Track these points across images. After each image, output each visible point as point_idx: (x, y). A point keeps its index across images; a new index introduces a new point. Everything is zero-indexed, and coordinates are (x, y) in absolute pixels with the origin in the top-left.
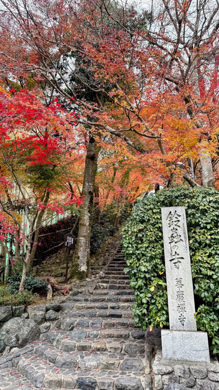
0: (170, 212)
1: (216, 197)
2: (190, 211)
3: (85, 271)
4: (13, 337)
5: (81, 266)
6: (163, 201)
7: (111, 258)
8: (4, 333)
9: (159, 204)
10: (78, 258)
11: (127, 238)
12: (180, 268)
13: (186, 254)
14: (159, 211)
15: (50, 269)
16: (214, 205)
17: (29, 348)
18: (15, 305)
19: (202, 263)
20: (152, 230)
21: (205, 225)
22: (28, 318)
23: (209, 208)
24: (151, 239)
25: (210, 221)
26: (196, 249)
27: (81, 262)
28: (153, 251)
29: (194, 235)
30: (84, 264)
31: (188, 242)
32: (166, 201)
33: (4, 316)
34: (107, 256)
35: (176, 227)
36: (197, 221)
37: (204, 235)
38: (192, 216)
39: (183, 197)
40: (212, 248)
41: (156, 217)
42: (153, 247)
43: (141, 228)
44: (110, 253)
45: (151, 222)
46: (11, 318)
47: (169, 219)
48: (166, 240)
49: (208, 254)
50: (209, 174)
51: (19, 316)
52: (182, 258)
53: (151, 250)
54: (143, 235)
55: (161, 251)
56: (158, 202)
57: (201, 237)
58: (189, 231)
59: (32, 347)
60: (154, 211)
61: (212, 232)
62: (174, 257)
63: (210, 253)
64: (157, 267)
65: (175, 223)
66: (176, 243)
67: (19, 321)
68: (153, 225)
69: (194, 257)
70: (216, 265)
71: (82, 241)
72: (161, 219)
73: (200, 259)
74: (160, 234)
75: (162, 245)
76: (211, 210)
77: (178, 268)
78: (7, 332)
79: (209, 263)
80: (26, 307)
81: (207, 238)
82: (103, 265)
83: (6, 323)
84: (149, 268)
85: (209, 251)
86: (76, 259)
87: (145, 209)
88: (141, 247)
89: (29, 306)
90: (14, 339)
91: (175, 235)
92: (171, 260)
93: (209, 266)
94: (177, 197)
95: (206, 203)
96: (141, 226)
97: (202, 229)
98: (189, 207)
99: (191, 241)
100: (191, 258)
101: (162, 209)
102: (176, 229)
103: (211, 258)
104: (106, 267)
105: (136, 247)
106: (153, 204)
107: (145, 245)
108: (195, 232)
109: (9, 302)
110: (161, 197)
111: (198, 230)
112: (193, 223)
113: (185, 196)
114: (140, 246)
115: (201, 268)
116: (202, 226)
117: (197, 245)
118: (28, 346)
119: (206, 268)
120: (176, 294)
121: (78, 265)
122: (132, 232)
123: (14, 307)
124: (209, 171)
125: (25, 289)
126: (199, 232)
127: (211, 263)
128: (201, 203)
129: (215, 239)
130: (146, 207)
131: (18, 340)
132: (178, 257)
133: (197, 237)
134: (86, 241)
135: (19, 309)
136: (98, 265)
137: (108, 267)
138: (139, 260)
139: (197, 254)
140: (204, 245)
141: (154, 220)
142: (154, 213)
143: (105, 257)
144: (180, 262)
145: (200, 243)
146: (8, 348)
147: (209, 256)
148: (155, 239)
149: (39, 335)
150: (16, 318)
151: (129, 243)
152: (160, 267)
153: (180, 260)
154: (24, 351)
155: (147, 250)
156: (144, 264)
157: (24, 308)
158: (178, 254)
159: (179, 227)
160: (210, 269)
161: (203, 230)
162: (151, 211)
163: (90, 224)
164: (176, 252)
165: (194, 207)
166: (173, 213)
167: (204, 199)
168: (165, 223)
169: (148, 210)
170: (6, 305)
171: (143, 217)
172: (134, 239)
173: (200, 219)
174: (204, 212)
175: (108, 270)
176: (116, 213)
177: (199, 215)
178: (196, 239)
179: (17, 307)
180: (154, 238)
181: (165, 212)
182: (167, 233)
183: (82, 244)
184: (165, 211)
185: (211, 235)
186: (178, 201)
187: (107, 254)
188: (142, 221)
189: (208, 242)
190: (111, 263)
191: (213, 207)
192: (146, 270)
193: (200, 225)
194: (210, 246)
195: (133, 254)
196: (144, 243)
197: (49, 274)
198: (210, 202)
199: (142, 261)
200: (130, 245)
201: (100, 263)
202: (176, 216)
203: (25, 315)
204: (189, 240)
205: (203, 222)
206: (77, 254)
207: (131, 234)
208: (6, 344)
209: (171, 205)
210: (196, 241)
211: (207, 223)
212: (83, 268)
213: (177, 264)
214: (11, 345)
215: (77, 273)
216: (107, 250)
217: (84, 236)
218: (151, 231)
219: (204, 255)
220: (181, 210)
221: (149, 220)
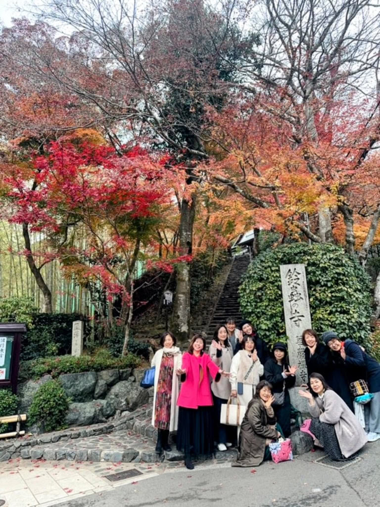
0: (290, 270)
1: (336, 254)
2: (310, 269)
3: (186, 331)
4: (123, 401)
5: (182, 326)
6: (282, 259)
7: (211, 317)
8: (113, 397)
9: (277, 261)
10: (178, 317)
11: (246, 297)
12: (301, 326)
13: (306, 312)
14: (277, 268)
15: (143, 330)
16: (334, 262)
17: (139, 411)
18: (122, 368)
19: (323, 320)
20: (271, 288)
21: (325, 282)
22: (135, 381)
23: (330, 266)
24: (271, 298)
25: (330, 279)
26: (317, 307)
27: (182, 322)
28: (273, 309)
29: (314, 293)
30: (184, 324)
31: (308, 300)
32: (285, 259)
33: (112, 379)
34: (205, 315)
35: (295, 285)
36: (318, 279)
37: (325, 293)
38: (312, 274)
39: (303, 254)
40: (333, 306)
41: (275, 275)
42: (273, 306)
43: (260, 286)
44: (208, 311)
45: (270, 280)
46: (118, 382)
47: (288, 277)
48: (286, 298)
49: (328, 312)
50: (327, 224)
51: (126, 379)
52: (303, 316)
53: (271, 309)
54: (262, 294)
55: (281, 309)
56: (276, 259)
57: (321, 294)
58: (309, 288)
59: (143, 410)
60: (273, 269)
61: (333, 289)
62: (294, 315)
63: (330, 311)
64: (278, 325)
65: (295, 281)
66: (296, 301)
67: (127, 384)
68: (272, 283)
69: (314, 315)
70: (337, 322)
71: (182, 299)
72: (280, 277)
73: (321, 316)
74: (280, 293)
75: (282, 303)
76: (332, 268)
77: (298, 326)
78: (116, 396)
79: (329, 321)
80: (132, 370)
81: (327, 296)
82: (202, 325)
83: (114, 387)
84: (270, 326)
85: (329, 309)
86: (176, 319)
87: (263, 266)
88: (260, 306)
89: (135, 369)
90: (124, 403)
91: (295, 293)
92: (291, 319)
93: (330, 323)
94: (296, 254)
95: (325, 260)
96: (260, 285)
97: (322, 286)
98: (309, 265)
99: (311, 300)
100: (311, 315)
101: (281, 267)
102: (296, 288)
103: (332, 316)
104: (207, 327)
105: (255, 305)
106: (271, 262)
107: (265, 303)
108: (315, 290)
109: (115, 366)
110: (280, 254)
111: (318, 288)
112: (314, 281)
113: (305, 253)
114: (259, 304)
115: (322, 326)
116: (322, 283)
117: (317, 302)
118: (138, 409)
119: (327, 325)
120: (297, 351)
121: (178, 325)
122: (251, 290)
123: (121, 370)
124: (327, 220)
125: (129, 351)
126: (320, 290)
127: (332, 320)
128: (322, 261)
129: (336, 296)
130: (264, 264)
131: (128, 404)
132: (298, 315)
133: (317, 295)
134: (186, 298)
135: (126, 372)
136: (197, 325)
137: (210, 326)
138: (258, 318)
139: (318, 312)
140: (324, 302)
141: (273, 279)
142: (272, 271)
143: (204, 316)
144: (300, 320)
145: (320, 301)
146: (118, 412)
147: (329, 314)
148: (275, 298)
149: (148, 399)
150: (124, 382)
151: (248, 302)
152: (280, 325)
153: (300, 318)
154: (137, 414)
155: (267, 309)
156: (265, 322)
157: (130, 371)
158: (298, 313)
159: (299, 284)
160: (331, 326)
161: (324, 288)
162: (269, 269)
163: (189, 279)
164: (296, 311)
165: (314, 264)
166: (292, 271)
167: (325, 257)
168: (284, 281)
169: (266, 268)
170: (113, 368)
171: (262, 275)
172: (253, 298)
173: (320, 277)
174: (324, 270)
175: (210, 330)
176: (211, 263)
177: (320, 272)
178: (316, 297)
179: (124, 370)
180: (273, 297)
181: (285, 270)
182: (286, 292)
183: (182, 301)
184: (284, 268)
185: (331, 292)
186: (297, 258)
187: (205, 312)
188: (261, 279)
189: (328, 300)
190: (212, 323)
191: (334, 265)
192: (267, 328)
193: (320, 283)
194: (330, 304)
195: (252, 312)
196: (263, 301)
197: (145, 336)
198: (330, 259)
199: (263, 320)
200: (249, 304)
201: (199, 323)
202: (295, 274)
203: (132, 378)
204: (309, 298)
205: (323, 280)
206: (177, 313)
207: (250, 293)
208: (116, 408)
209: (290, 263)
210: (316, 298)
211: (327, 281)
212: (184, 328)
213: (297, 322)
214: (121, 409)
215: (177, 334)
216: (204, 308)
217: (183, 293)
218: (270, 290)
219: (325, 313)
220: (301, 268)
221: (268, 278)
